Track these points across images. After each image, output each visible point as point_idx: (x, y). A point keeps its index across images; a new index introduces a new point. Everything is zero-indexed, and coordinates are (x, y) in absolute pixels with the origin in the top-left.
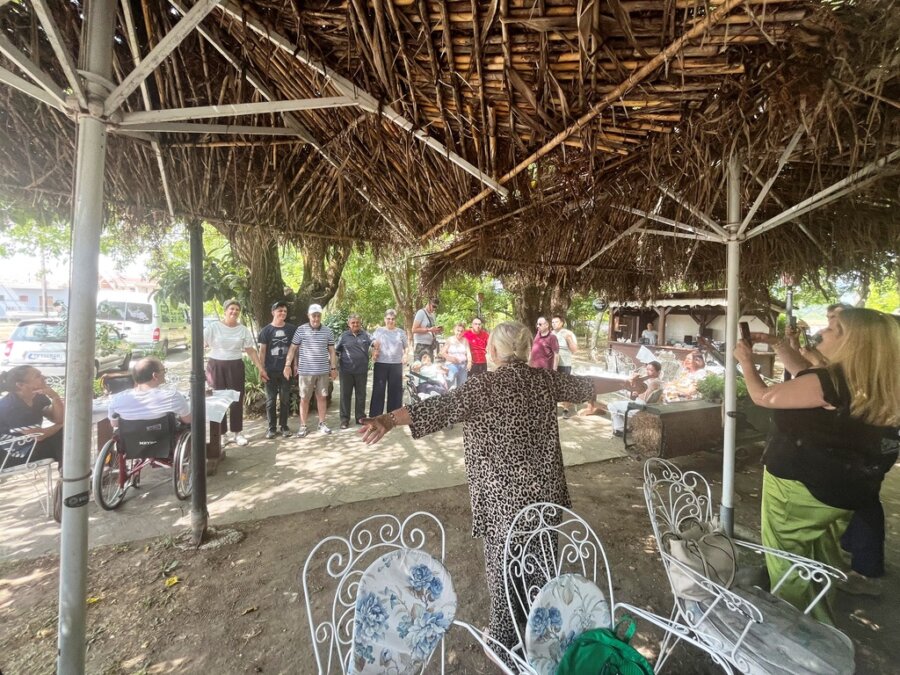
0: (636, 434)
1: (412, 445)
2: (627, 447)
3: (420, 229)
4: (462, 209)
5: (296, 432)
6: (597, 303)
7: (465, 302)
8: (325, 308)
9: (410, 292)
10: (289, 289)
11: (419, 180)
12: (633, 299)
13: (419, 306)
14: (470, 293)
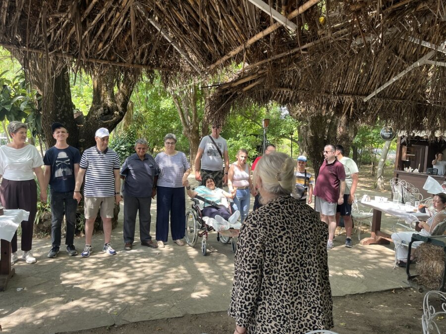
0: (420, 265)
1: (195, 267)
2: (410, 278)
3: (209, 59)
4: (251, 41)
5: (82, 251)
6: (384, 132)
7: (251, 127)
8: (112, 133)
9: (196, 115)
10: (78, 112)
11: (209, 13)
12: (421, 129)
13: (206, 132)
14: (255, 118)
